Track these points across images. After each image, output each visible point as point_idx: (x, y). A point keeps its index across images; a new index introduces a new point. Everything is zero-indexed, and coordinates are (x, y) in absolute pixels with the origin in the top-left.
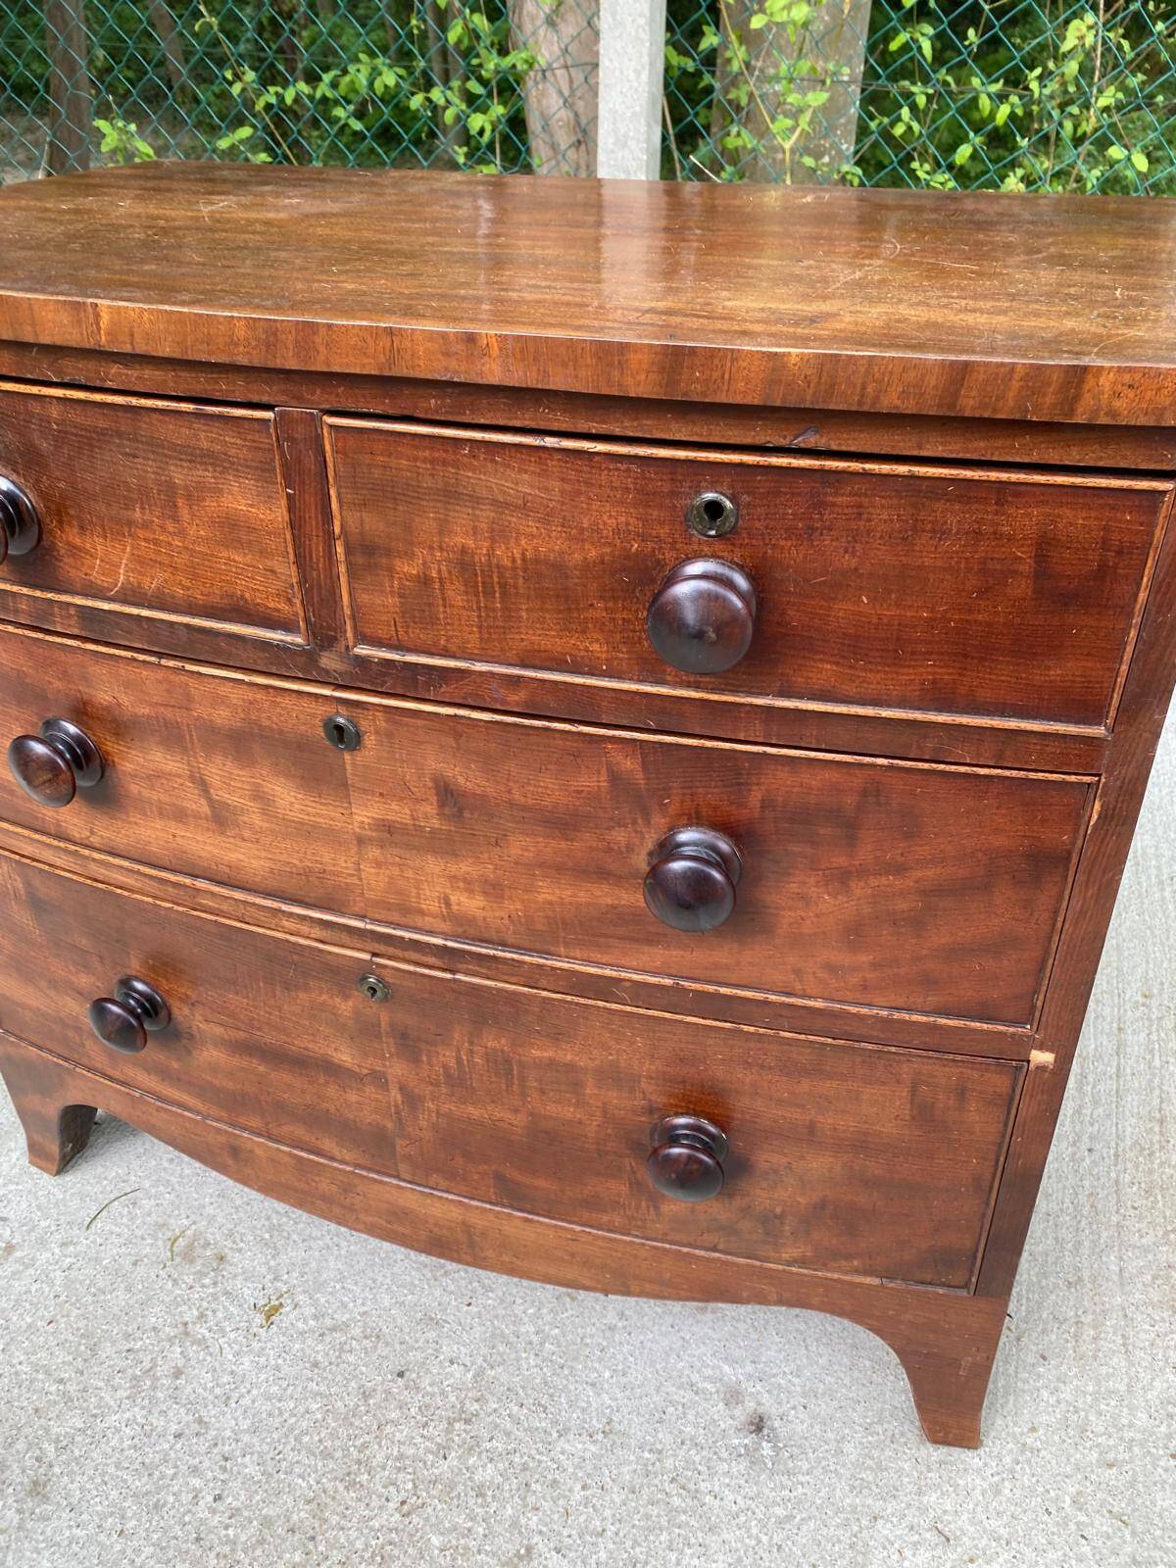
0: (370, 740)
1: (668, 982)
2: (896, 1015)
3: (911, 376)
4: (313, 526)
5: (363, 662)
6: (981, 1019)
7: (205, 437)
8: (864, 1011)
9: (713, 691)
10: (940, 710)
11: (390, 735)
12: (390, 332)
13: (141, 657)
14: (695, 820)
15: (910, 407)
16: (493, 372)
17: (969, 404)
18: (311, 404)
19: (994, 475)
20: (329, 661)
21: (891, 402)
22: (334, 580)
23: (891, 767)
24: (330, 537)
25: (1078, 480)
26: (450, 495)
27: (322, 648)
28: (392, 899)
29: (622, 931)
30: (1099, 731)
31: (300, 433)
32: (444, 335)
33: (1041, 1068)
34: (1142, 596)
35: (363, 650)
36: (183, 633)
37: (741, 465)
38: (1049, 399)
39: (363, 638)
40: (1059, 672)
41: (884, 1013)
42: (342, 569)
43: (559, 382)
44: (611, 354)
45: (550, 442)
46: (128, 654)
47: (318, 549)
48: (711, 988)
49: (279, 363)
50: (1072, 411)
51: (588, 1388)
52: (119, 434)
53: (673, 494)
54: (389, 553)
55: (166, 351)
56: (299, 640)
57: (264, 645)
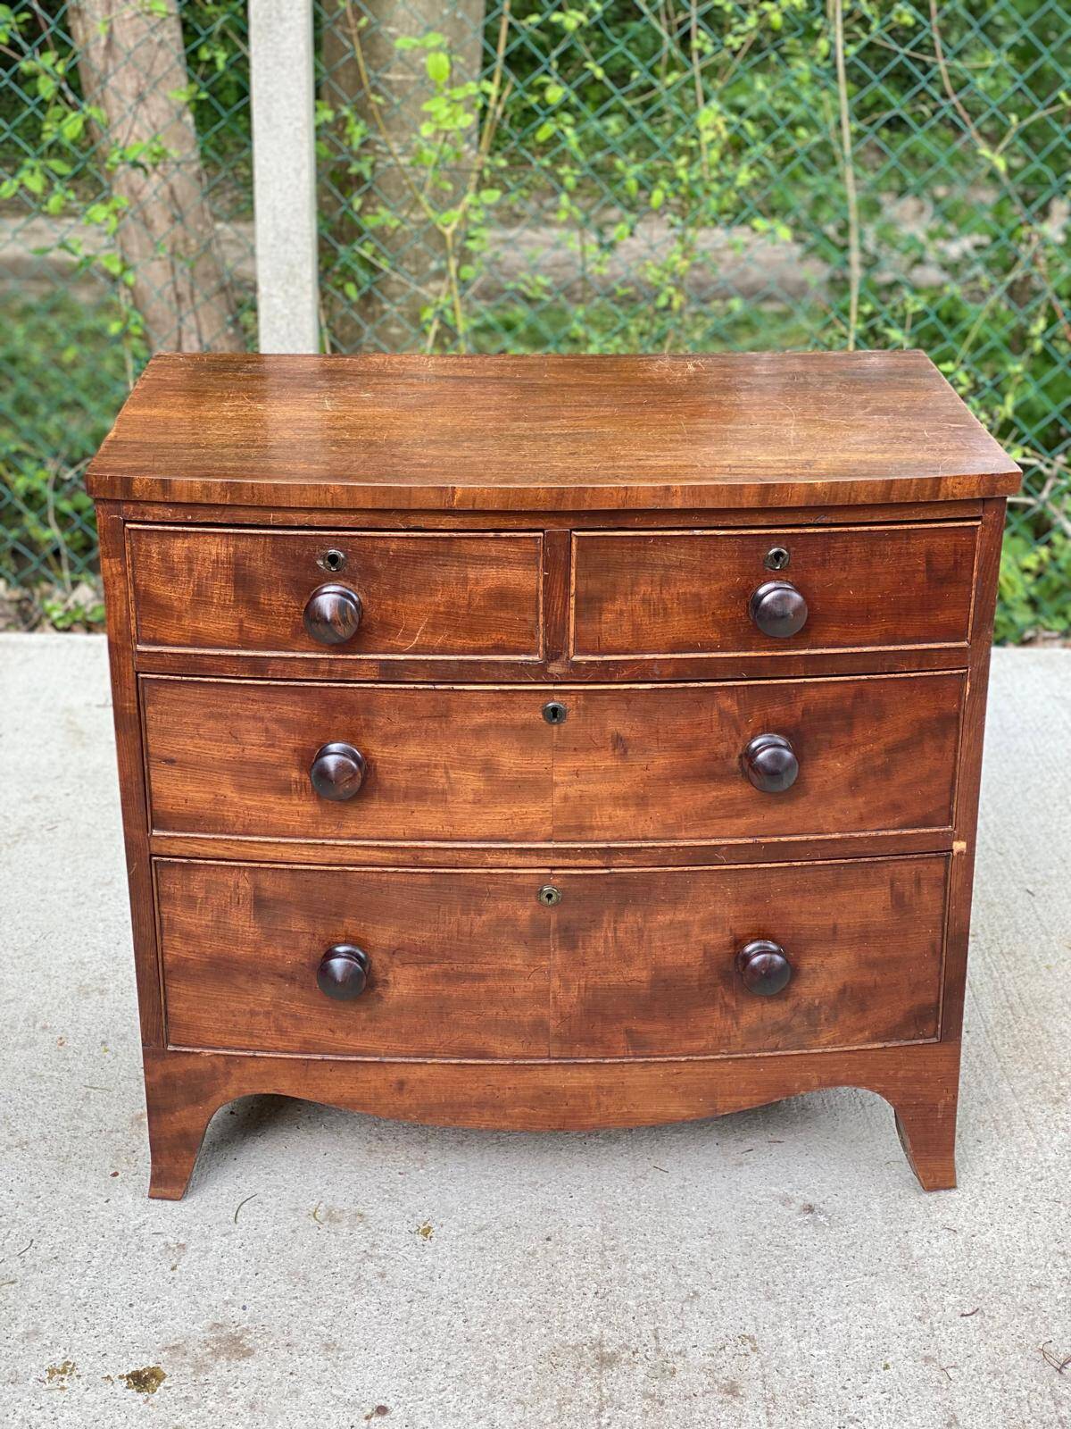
0: (572, 715)
1: (750, 841)
2: (881, 833)
3: (870, 488)
4: (557, 591)
5: (576, 665)
6: (925, 827)
7: (494, 549)
8: (862, 834)
9: (778, 650)
10: (889, 644)
11: (586, 708)
12: (626, 488)
13: (421, 687)
14: (765, 729)
15: (870, 501)
16: (677, 503)
17: (895, 498)
18: (566, 527)
19: (905, 527)
20: (555, 668)
21: (862, 499)
22: (565, 619)
23: (869, 680)
24: (567, 596)
25: (941, 525)
26: (640, 564)
27: (552, 661)
28: (573, 823)
29: (721, 813)
30: (965, 644)
31: (557, 542)
32: (654, 488)
33: (960, 853)
34: (975, 574)
35: (576, 658)
36: (455, 668)
37: (792, 534)
38: (927, 493)
39: (579, 651)
40: (943, 617)
41: (874, 834)
42: (572, 612)
43: (710, 504)
44: (736, 490)
45: (697, 532)
46: (412, 686)
47: (559, 603)
48: (776, 839)
49: (562, 508)
50: (937, 496)
52: (437, 553)
53: (757, 551)
54: (600, 600)
55: (496, 507)
56: (536, 658)
57: (514, 664)
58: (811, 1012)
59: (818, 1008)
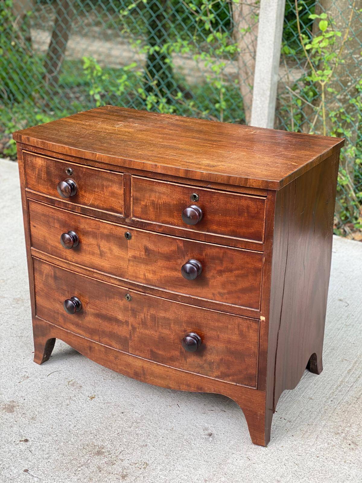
0: (133, 238)
1: (188, 296)
2: (233, 305)
3: (222, 177)
4: (128, 194)
5: (133, 221)
6: (249, 307)
7: (111, 177)
8: (226, 304)
9: (196, 230)
10: (234, 237)
11: (137, 237)
12: (143, 163)
13: (92, 218)
14: (193, 258)
15: (222, 182)
16: (159, 171)
17: (231, 182)
18: (130, 173)
19: (238, 194)
20: (127, 220)
21: (219, 181)
22: (130, 205)
23: (227, 248)
24: (130, 197)
25: (251, 196)
26: (152, 190)
27: (126, 218)
28: (134, 275)
29: (179, 284)
30: (261, 243)
31: (127, 178)
32: (152, 164)
33: (263, 321)
34: (265, 217)
35: (134, 218)
36: (101, 214)
37: (199, 189)
38: (243, 183)
39: (134, 216)
40: (252, 230)
41: (230, 305)
42: (132, 202)
43: (169, 173)
44: (177, 170)
45: (168, 183)
46: (89, 217)
47: (128, 198)
48: (197, 298)
49: (125, 166)
50: (246, 185)
51: (169, 423)
52: (95, 175)
53: (189, 193)
54: (140, 200)
55: (107, 162)
56: (122, 216)
57: (116, 217)
58: (211, 364)
59: (213, 363)
